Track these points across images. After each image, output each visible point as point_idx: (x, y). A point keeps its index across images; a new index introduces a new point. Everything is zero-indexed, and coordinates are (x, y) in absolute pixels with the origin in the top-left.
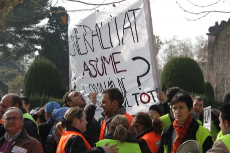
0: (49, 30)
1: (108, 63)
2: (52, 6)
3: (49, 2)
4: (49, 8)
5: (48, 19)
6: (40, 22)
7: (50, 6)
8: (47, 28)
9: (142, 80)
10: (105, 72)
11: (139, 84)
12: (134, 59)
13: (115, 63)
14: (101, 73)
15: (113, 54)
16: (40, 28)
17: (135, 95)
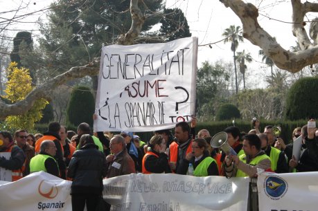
0: (163, 38)
1: (152, 87)
2: (166, 8)
3: (162, 3)
4: (162, 11)
5: (160, 24)
6: (151, 28)
7: (164, 7)
8: (159, 35)
9: (180, 106)
10: (146, 93)
11: (177, 109)
12: (176, 88)
13: (159, 89)
14: (142, 94)
15: (158, 81)
16: (151, 35)
17: (172, 117)
